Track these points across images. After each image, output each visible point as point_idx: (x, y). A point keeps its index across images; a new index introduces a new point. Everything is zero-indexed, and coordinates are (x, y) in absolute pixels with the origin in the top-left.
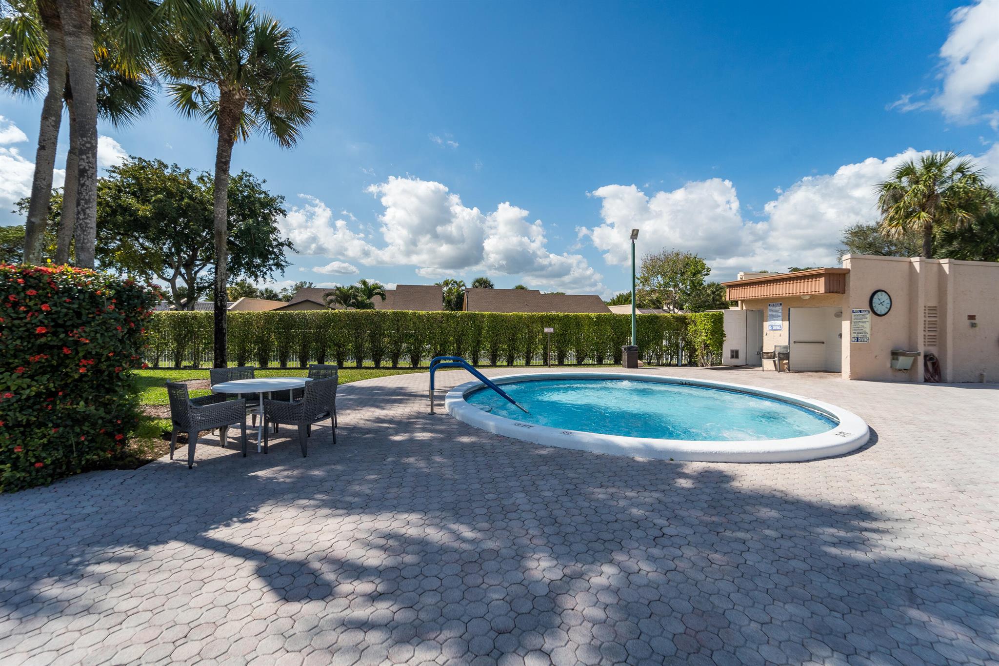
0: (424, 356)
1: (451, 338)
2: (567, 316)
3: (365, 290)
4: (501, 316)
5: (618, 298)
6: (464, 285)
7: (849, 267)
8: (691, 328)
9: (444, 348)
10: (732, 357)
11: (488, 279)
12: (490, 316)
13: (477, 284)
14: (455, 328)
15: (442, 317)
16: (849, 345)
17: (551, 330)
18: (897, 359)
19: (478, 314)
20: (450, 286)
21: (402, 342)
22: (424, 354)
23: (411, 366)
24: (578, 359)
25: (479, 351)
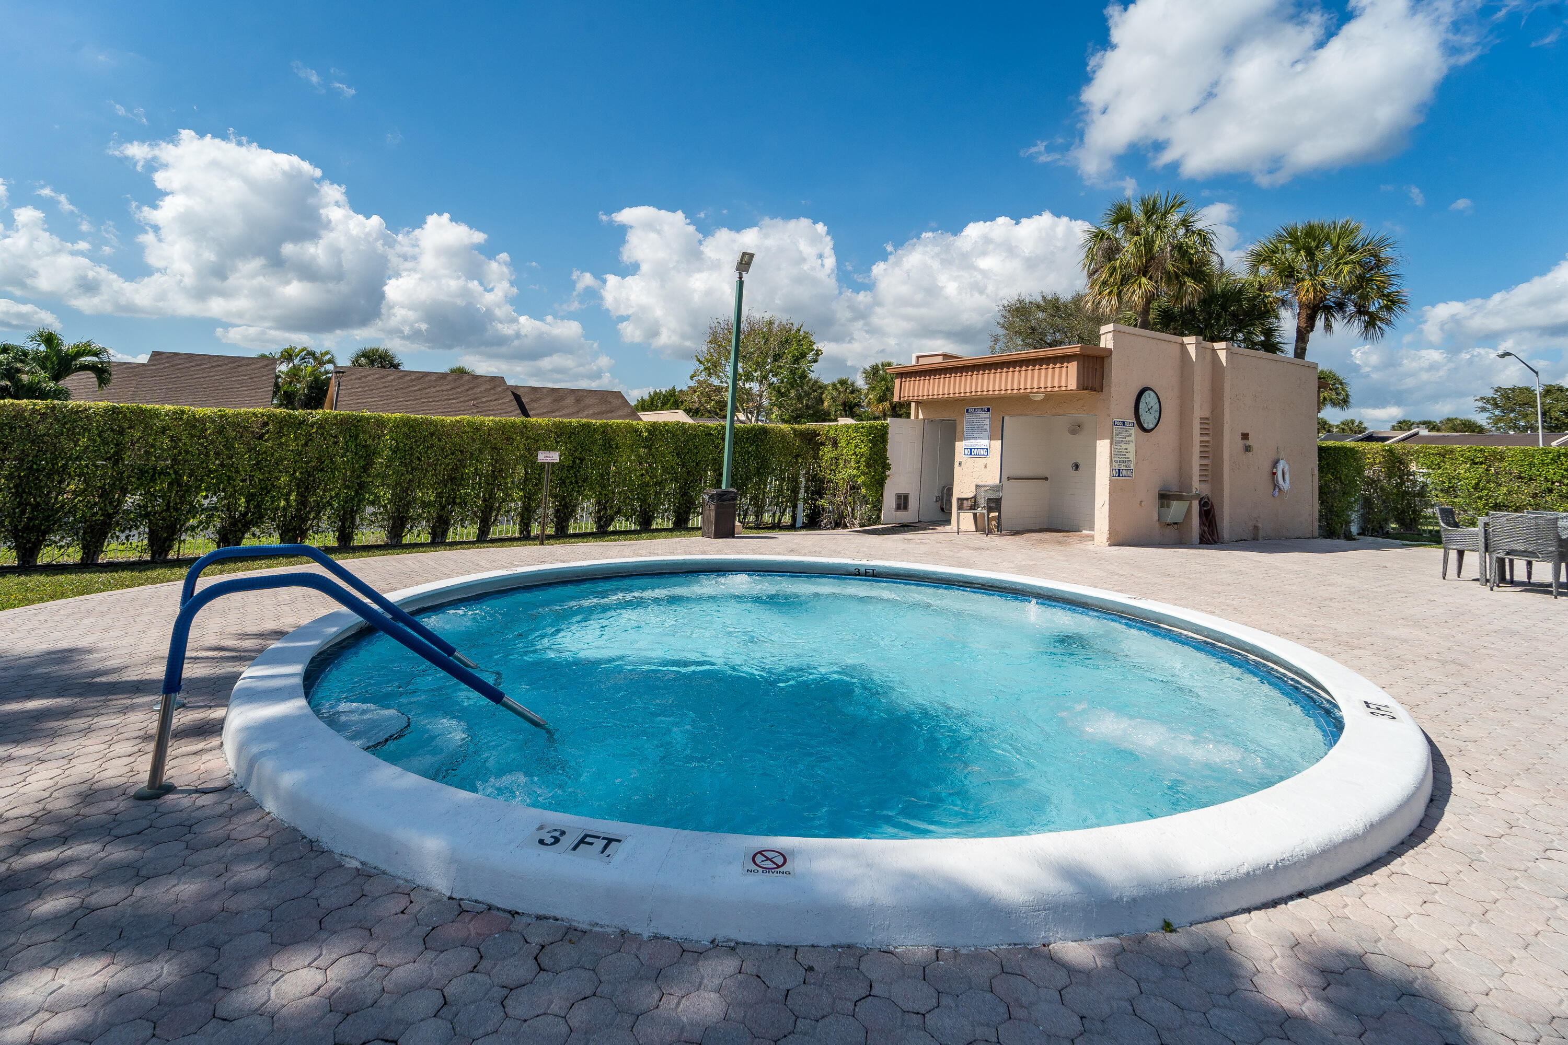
0: (193, 529)
1: (284, 479)
2: (588, 426)
3: (47, 357)
4: (431, 423)
5: (652, 398)
6: (331, 361)
7: (1110, 345)
8: (827, 453)
9: (258, 506)
10: (898, 508)
11: (391, 352)
12: (398, 424)
13: (363, 361)
14: (300, 454)
15: (266, 424)
16: (1108, 482)
17: (554, 457)
18: (1168, 507)
19: (368, 419)
20: (296, 361)
21: (124, 492)
22: (192, 522)
23: (147, 557)
24: (599, 520)
25: (359, 510)
